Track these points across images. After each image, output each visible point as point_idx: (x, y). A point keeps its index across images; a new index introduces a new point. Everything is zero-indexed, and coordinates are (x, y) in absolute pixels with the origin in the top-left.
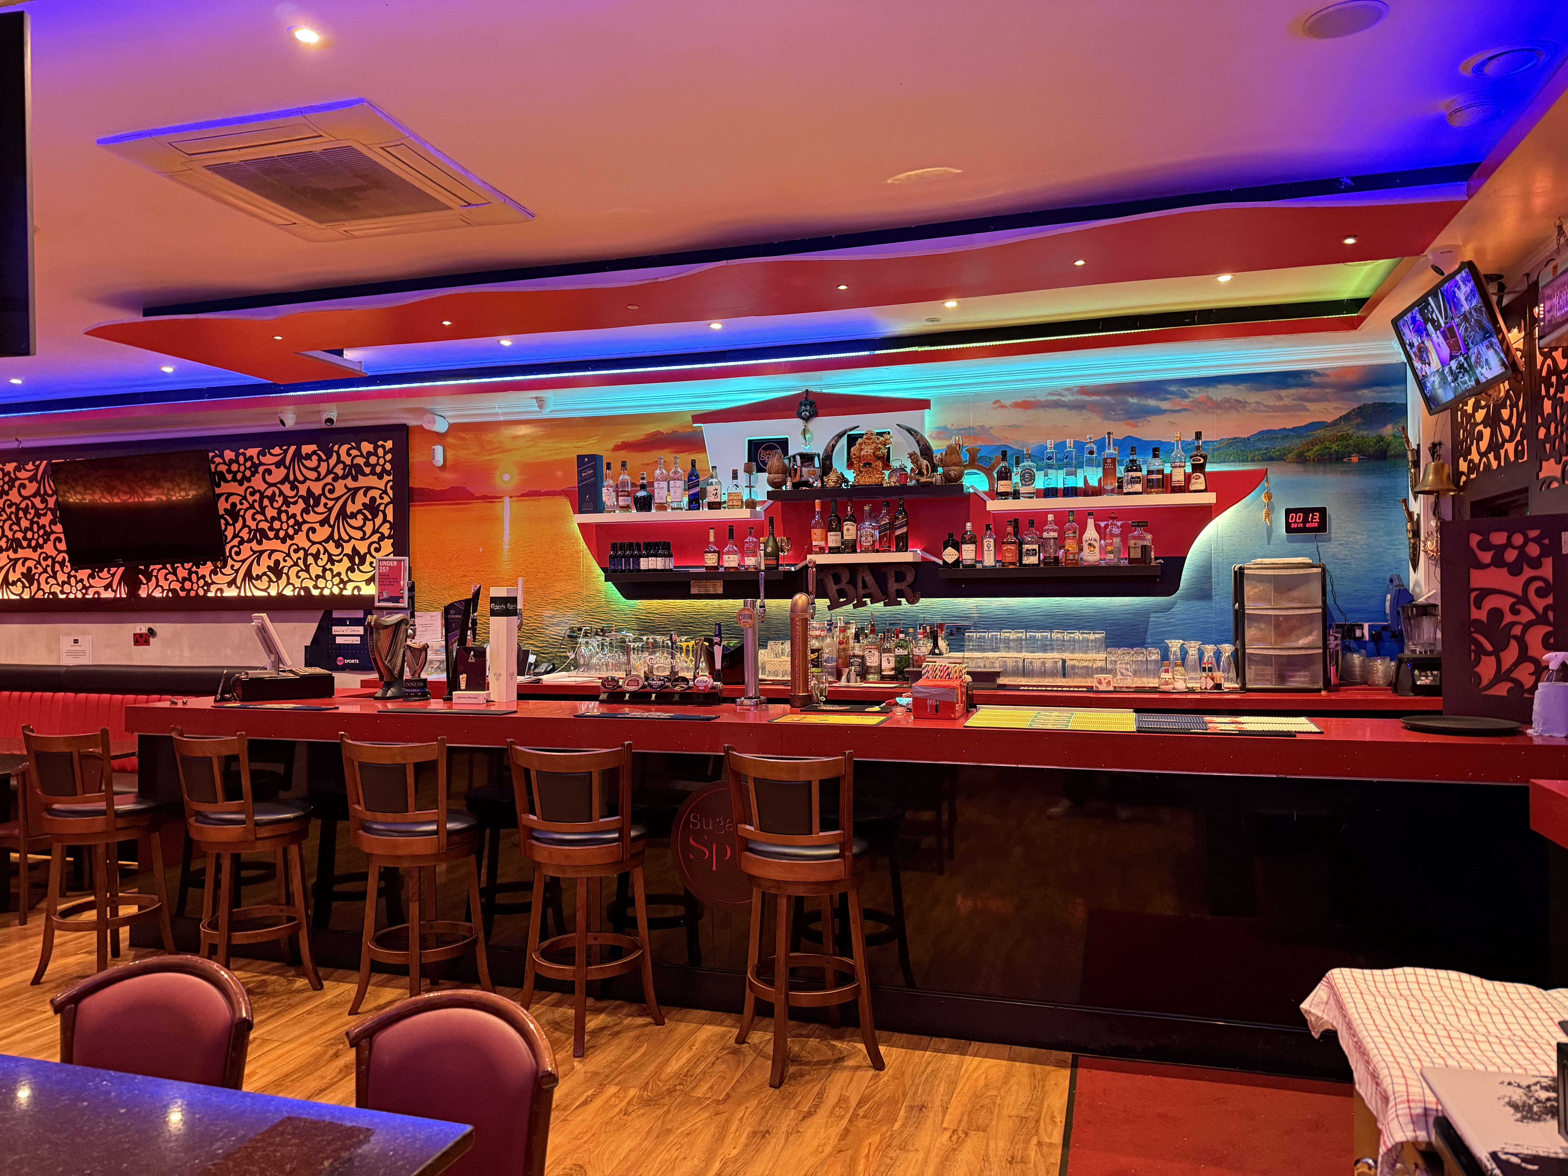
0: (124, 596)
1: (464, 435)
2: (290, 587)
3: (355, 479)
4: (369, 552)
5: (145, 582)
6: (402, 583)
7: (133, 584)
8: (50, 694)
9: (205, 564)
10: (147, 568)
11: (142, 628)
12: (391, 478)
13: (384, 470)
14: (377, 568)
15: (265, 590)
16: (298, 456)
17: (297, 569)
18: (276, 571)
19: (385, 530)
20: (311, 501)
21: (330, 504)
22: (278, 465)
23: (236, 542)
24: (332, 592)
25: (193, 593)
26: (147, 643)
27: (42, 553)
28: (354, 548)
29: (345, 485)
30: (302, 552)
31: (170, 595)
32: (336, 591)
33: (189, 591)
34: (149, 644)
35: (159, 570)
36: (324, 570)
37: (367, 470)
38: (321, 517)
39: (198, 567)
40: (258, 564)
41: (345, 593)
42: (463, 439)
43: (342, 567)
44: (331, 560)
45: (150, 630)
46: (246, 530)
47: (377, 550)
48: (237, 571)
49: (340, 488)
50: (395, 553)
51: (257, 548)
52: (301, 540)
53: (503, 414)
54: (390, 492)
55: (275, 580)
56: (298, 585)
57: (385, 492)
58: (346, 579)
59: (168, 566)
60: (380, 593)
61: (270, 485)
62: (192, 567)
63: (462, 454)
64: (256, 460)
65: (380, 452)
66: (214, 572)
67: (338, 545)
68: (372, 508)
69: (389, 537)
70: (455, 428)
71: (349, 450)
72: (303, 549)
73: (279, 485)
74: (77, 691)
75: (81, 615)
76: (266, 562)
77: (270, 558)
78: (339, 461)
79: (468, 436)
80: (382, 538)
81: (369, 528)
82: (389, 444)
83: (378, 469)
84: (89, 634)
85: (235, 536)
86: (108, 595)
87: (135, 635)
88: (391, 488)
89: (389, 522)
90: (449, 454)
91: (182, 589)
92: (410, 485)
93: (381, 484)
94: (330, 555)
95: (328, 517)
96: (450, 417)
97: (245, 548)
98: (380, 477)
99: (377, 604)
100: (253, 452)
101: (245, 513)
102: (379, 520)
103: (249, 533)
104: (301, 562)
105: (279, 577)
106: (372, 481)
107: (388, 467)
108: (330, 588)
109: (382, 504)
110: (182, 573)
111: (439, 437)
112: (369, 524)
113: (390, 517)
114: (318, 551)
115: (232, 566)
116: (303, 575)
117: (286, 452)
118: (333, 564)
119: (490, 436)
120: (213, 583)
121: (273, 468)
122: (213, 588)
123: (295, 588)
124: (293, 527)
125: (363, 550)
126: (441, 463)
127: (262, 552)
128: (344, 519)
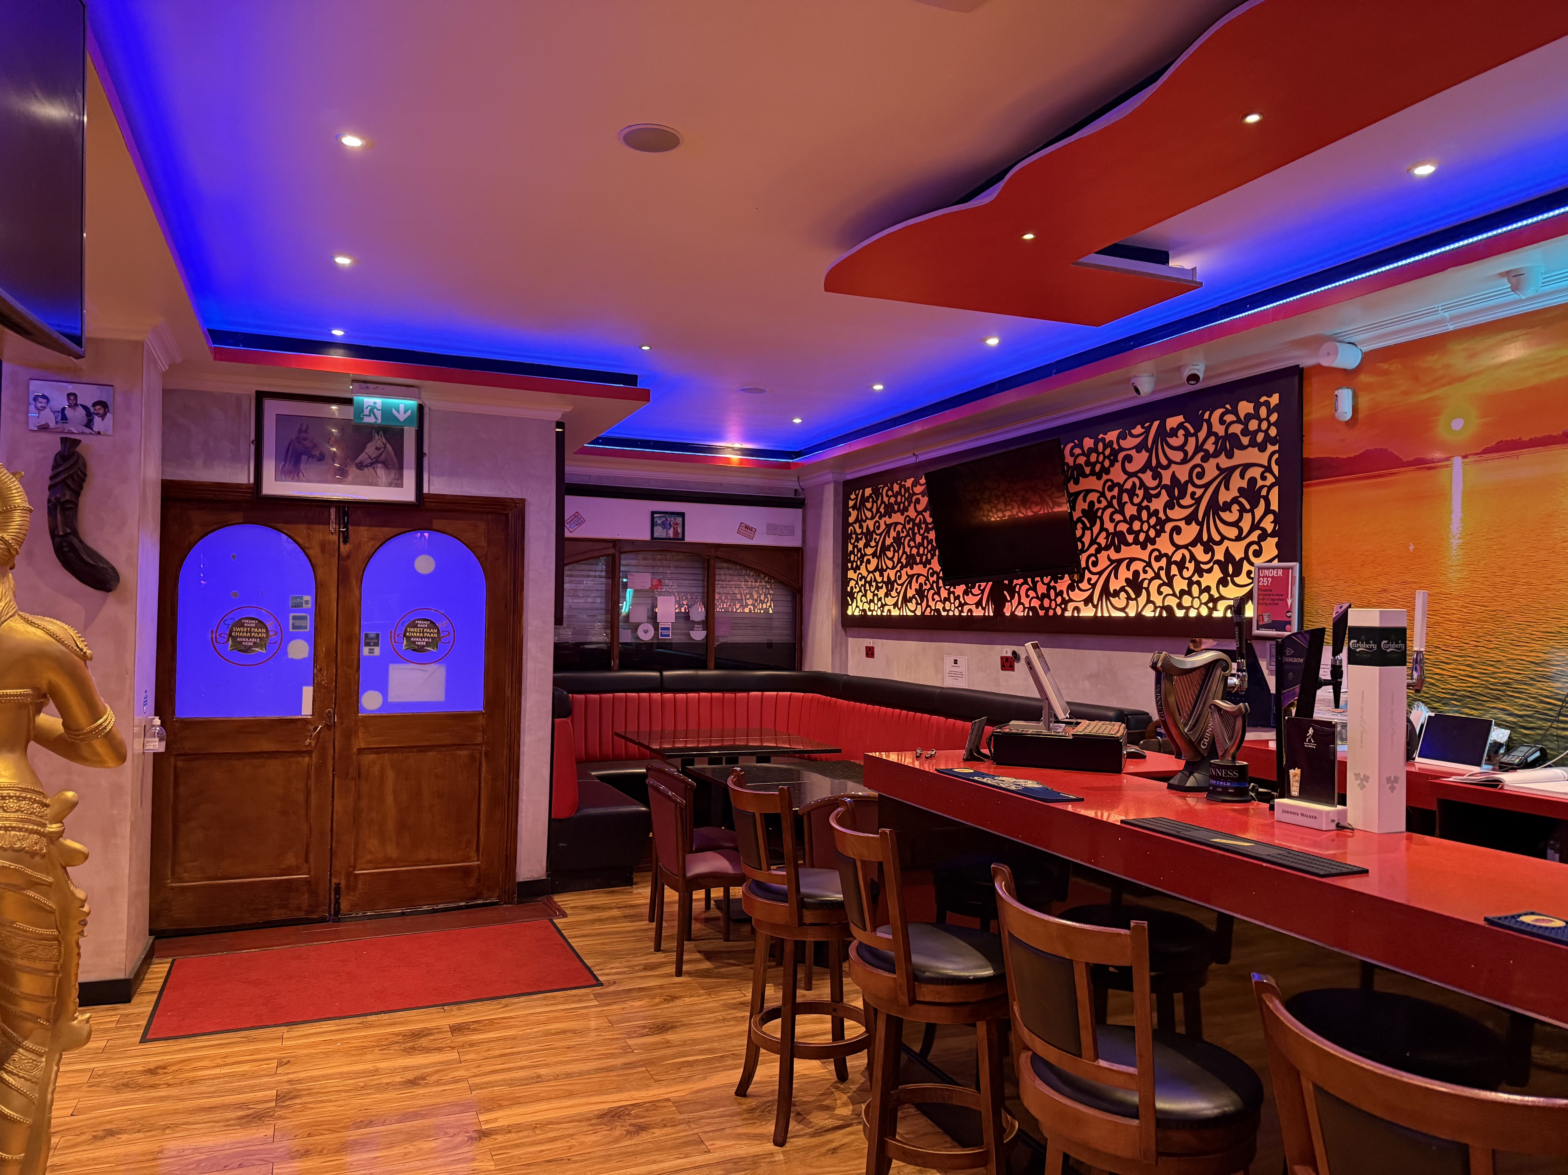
0: (991, 614)
1: (1385, 366)
2: (1151, 606)
3: (1230, 456)
4: (1246, 557)
5: (1009, 599)
6: (1289, 601)
7: (998, 600)
8: (927, 716)
9: (1062, 578)
10: (1011, 582)
11: (1007, 651)
12: (1276, 448)
13: (1268, 439)
14: (1256, 581)
15: (1123, 610)
16: (1163, 434)
17: (1157, 582)
18: (1135, 585)
19: (1268, 524)
20: (1176, 491)
21: (1199, 492)
22: (1138, 448)
23: (1092, 550)
24: (1199, 613)
25: (1051, 613)
26: (1011, 668)
27: (930, 568)
28: (1227, 552)
29: (1218, 465)
30: (1164, 560)
31: (1031, 614)
32: (1204, 612)
33: (1047, 610)
34: (1013, 670)
35: (1021, 585)
36: (1191, 583)
37: (1245, 441)
38: (1187, 512)
39: (1056, 582)
40: (1116, 578)
41: (1216, 614)
42: (1386, 373)
43: (1211, 579)
44: (1199, 571)
45: (1014, 653)
46: (1104, 534)
47: (1257, 554)
48: (1094, 586)
49: (1211, 471)
50: (1280, 557)
51: (1115, 556)
52: (1163, 544)
53: (1453, 319)
54: (1275, 469)
55: (1133, 596)
56: (1159, 603)
57: (1268, 469)
58: (1216, 595)
59: (1029, 580)
60: (1260, 616)
61: (1130, 475)
62: (1050, 582)
63: (1384, 397)
64: (1115, 446)
65: (1263, 412)
66: (1071, 588)
67: (1208, 549)
68: (1252, 494)
69: (1273, 535)
70: (1371, 359)
71: (1222, 415)
72: (1166, 555)
73: (1140, 475)
74: (948, 715)
75: (959, 634)
76: (1124, 574)
77: (1128, 569)
78: (1210, 433)
79: (1393, 366)
80: (1264, 536)
81: (1246, 524)
82: (1275, 399)
83: (1260, 437)
84: (965, 655)
85: (1093, 542)
86: (978, 612)
87: (1002, 658)
88: (1276, 463)
89: (1273, 512)
90: (1364, 401)
91: (1042, 607)
92: (1305, 456)
93: (1263, 459)
94: (1198, 563)
95: (1196, 511)
96: (1363, 342)
97: (1103, 556)
98: (1262, 448)
99: (1256, 632)
100: (1112, 436)
101: (1102, 514)
102: (1259, 511)
103: (1107, 538)
104: (1163, 574)
105: (1138, 594)
106: (1252, 455)
107: (1273, 432)
108: (1197, 609)
109: (1264, 486)
110: (1041, 589)
111: (1347, 376)
112: (1247, 517)
113: (1275, 506)
114: (1184, 556)
115: (1089, 580)
116: (1166, 590)
117: (1147, 431)
118: (1201, 576)
119: (1431, 361)
120: (1071, 600)
121: (1133, 453)
122: (1071, 606)
123: (1156, 608)
124: (1154, 527)
125: (1238, 555)
126: (1349, 416)
127: (1120, 562)
128: (1216, 514)
